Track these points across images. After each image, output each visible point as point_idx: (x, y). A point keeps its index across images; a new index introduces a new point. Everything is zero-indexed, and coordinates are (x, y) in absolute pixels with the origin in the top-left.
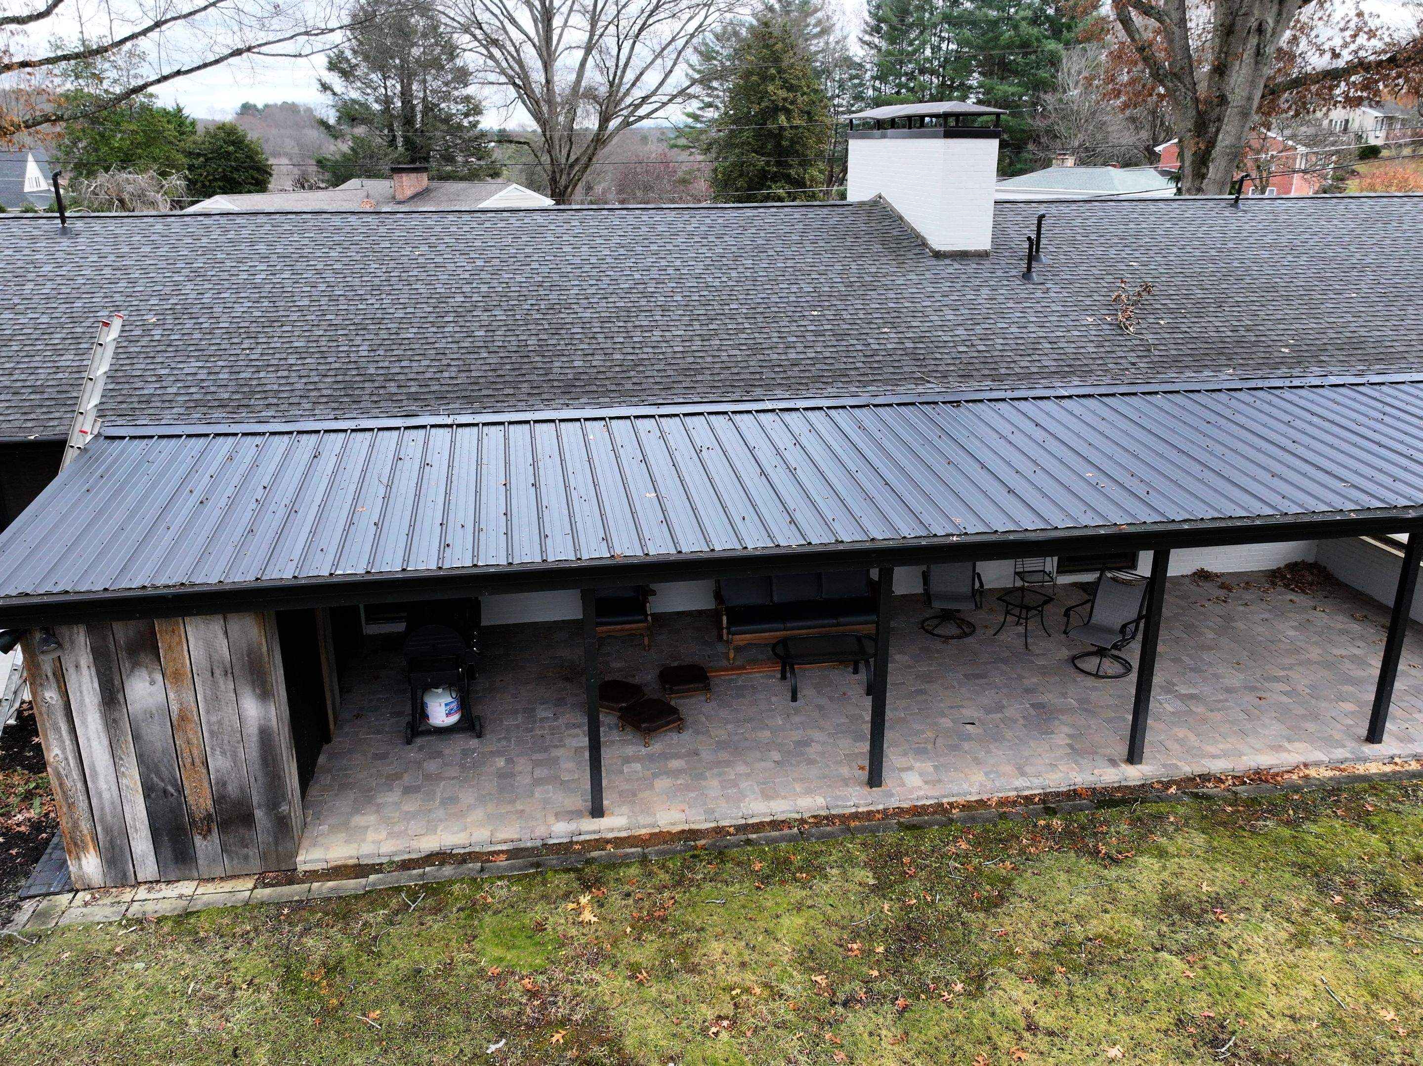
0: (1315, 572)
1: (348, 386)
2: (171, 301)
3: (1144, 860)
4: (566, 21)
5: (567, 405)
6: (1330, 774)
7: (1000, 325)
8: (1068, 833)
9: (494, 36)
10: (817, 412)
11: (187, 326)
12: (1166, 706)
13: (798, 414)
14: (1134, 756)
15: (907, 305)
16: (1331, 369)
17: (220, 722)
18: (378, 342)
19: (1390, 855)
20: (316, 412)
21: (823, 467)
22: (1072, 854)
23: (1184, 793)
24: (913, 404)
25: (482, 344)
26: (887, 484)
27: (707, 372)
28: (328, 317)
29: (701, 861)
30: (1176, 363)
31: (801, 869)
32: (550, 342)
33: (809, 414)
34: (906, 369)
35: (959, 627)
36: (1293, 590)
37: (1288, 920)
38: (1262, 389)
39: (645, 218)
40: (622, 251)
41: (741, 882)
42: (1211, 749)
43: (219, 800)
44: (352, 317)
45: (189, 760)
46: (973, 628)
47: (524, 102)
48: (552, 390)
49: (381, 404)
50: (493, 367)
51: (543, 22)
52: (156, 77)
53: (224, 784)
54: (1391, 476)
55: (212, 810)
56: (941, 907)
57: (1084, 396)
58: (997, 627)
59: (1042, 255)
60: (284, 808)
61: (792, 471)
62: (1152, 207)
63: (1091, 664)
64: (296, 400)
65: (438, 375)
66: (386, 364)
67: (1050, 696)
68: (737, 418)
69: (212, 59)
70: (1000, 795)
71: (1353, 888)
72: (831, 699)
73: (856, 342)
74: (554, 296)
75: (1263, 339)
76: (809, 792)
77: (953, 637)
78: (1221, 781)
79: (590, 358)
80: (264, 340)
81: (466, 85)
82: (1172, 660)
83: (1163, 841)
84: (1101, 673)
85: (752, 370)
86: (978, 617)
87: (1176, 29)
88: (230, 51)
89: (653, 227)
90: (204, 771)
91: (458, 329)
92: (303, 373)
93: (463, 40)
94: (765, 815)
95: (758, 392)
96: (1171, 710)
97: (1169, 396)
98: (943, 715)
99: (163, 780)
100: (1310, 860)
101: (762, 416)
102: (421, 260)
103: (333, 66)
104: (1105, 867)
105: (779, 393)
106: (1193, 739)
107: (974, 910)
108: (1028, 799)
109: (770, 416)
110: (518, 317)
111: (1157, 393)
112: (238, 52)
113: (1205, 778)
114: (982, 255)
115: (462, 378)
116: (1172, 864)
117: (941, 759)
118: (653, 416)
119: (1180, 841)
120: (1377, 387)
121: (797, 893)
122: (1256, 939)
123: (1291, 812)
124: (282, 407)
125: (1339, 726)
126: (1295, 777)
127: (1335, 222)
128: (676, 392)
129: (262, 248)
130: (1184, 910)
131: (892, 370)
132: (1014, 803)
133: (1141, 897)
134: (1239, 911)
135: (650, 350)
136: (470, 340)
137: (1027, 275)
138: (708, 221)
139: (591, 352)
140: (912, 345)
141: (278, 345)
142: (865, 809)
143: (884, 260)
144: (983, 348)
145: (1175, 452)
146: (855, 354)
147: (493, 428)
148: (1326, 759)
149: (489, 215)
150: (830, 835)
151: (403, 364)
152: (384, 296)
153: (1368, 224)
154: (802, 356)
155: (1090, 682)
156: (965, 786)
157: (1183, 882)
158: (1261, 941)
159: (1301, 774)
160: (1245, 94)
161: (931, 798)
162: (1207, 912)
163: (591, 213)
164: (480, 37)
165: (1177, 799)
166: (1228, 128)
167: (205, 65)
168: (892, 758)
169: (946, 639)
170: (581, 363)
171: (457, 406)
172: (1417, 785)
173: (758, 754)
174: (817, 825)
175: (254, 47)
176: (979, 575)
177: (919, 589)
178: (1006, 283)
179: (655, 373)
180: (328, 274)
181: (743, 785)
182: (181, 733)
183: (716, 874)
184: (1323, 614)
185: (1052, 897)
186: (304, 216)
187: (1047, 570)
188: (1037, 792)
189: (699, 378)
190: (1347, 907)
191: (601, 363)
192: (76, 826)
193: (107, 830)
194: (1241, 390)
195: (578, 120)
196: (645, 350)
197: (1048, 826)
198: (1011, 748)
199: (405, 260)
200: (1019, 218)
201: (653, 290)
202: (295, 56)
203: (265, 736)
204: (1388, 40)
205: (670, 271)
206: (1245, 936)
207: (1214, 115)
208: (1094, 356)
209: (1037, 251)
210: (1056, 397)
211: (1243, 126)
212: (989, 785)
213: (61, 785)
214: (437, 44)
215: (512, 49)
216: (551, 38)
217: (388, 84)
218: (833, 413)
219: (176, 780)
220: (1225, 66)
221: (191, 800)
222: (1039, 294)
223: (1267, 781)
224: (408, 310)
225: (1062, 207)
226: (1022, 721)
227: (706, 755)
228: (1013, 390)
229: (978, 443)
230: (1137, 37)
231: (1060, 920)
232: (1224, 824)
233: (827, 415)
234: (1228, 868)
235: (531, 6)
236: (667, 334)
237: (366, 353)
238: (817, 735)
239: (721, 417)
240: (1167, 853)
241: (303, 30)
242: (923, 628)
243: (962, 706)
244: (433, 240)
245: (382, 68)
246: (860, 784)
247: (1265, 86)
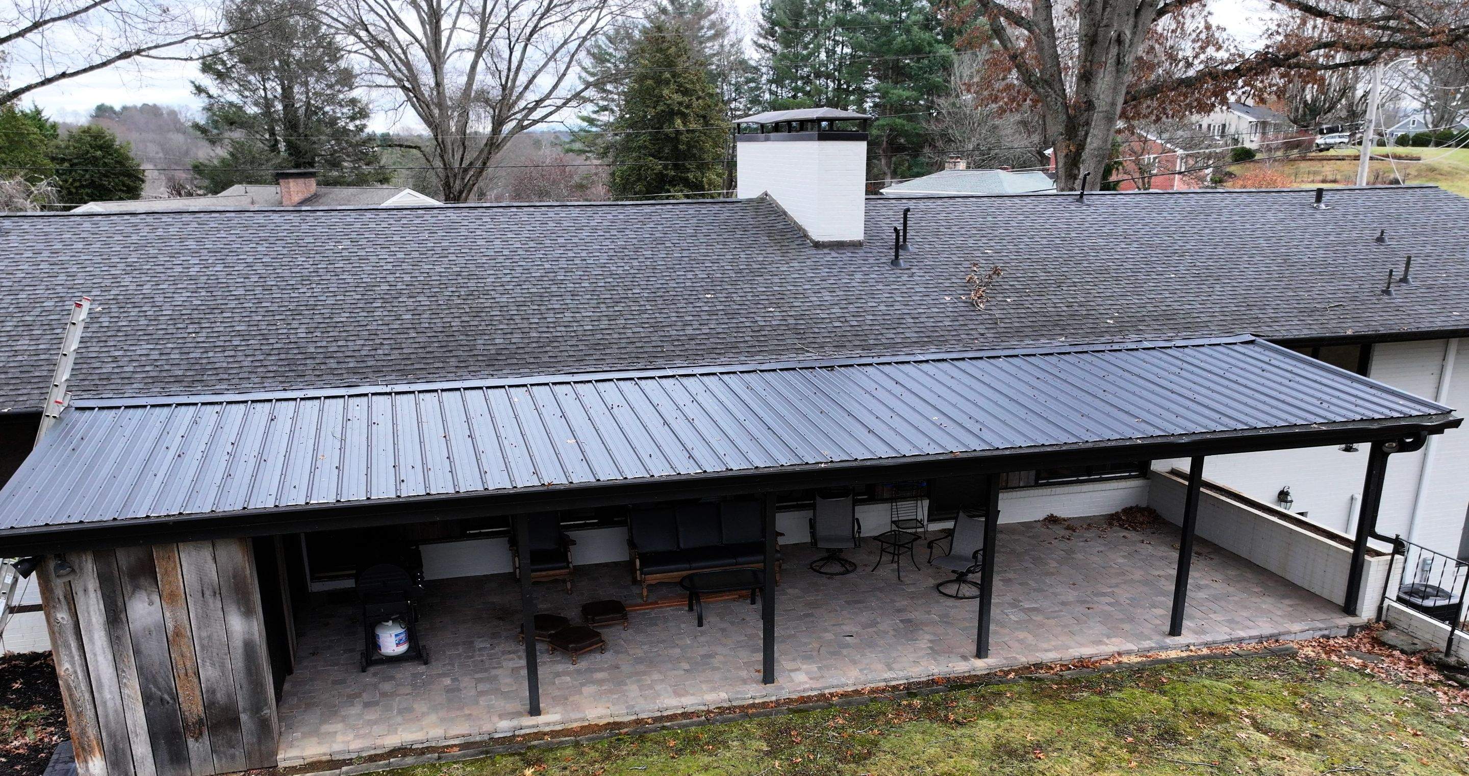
0: (1146, 513)
1: (291, 363)
2: (112, 293)
3: (985, 722)
4: (455, 23)
5: (492, 375)
6: (1139, 659)
7: (870, 304)
8: (926, 709)
9: (381, 38)
10: (712, 377)
11: (132, 314)
12: (1012, 617)
13: (695, 378)
14: (981, 651)
15: (789, 288)
16: (1146, 336)
17: (210, 637)
18: (314, 325)
19: (1174, 709)
20: (265, 385)
21: (716, 418)
22: (928, 721)
23: (1021, 677)
24: (794, 369)
25: (410, 326)
26: (769, 428)
27: (615, 346)
28: (264, 304)
29: (625, 743)
30: (1019, 333)
31: (708, 744)
32: (472, 323)
33: (705, 378)
34: (789, 341)
35: (843, 566)
36: (1126, 528)
37: (1090, 755)
38: (1086, 352)
39: (551, 214)
40: (532, 244)
41: (659, 755)
42: (1045, 646)
43: (209, 706)
44: (286, 304)
45: (183, 671)
46: (855, 566)
47: (413, 106)
48: (477, 363)
49: (324, 378)
50: (422, 344)
51: (430, 23)
52: (39, 80)
53: (214, 692)
54: (1175, 413)
55: (203, 715)
56: (821, 762)
57: (939, 360)
58: (874, 565)
59: (909, 245)
60: (266, 711)
61: (691, 422)
62: (1008, 202)
63: (952, 589)
64: (246, 375)
65: (373, 353)
66: (324, 344)
67: (917, 613)
68: (642, 383)
69: (99, 62)
70: (872, 686)
71: (1143, 731)
72: (732, 623)
73: (745, 320)
74: (472, 284)
75: (1093, 312)
76: (713, 689)
77: (837, 574)
78: (1051, 668)
79: (509, 336)
80: (207, 325)
81: (351, 89)
82: (1020, 584)
83: (1000, 709)
84: (960, 595)
85: (654, 344)
86: (859, 557)
87: (1044, 38)
88: (118, 54)
89: (559, 223)
90: (196, 680)
91: (385, 313)
92: (247, 353)
93: (345, 41)
94: (677, 707)
95: (660, 362)
96: (1016, 619)
97: (1010, 359)
98: (826, 630)
99: (159, 689)
100: (1112, 716)
101: (664, 381)
102: (345, 253)
103: (207, 68)
104: (953, 728)
105: (678, 362)
106: (1030, 639)
107: (849, 762)
108: (895, 688)
109: (671, 381)
110: (441, 302)
111: (999, 357)
112: (126, 55)
113: (1038, 666)
114: (855, 245)
115: (395, 355)
116: (1005, 724)
117: (824, 662)
118: (569, 383)
119: (1013, 708)
120: (1181, 350)
121: (706, 759)
122: (1064, 768)
123: (1103, 686)
124: (234, 382)
125: (1150, 626)
126: (1110, 663)
127: (1165, 214)
128: (587, 363)
129: (192, 244)
130: (1012, 753)
131: (776, 342)
132: (884, 691)
133: (979, 746)
134: (1054, 751)
135: (563, 329)
136: (399, 322)
137: (895, 262)
138: (610, 217)
139: (509, 331)
140: (794, 322)
141: (221, 329)
142: (761, 701)
143: (770, 250)
144: (855, 323)
145: (1007, 400)
146: (744, 330)
147: (428, 395)
148: (1135, 648)
149: (405, 212)
150: (730, 720)
151: (340, 343)
152: (314, 286)
153: (1192, 216)
154: (698, 332)
155: (950, 602)
156: (843, 680)
157: (1012, 735)
158: (1068, 770)
159: (1116, 661)
160: (1109, 100)
161: (815, 689)
162: (1028, 753)
163: (501, 210)
164: (366, 39)
165: (1014, 681)
166: (1096, 132)
167: (92, 68)
168: (783, 663)
169: (832, 575)
170: (501, 341)
171: (393, 377)
172: (1204, 664)
173: (670, 666)
174: (720, 713)
175: (144, 50)
176: (858, 520)
177: (807, 539)
178: (876, 268)
179: (568, 348)
180: (259, 268)
181: (658, 687)
182: (175, 647)
183: (638, 750)
184: (1149, 546)
185: (910, 750)
186: (228, 215)
187: (919, 519)
188: (901, 682)
189: (608, 351)
190: (1136, 744)
191: (520, 340)
192: (83, 732)
193: (111, 735)
194: (1069, 353)
195: (470, 123)
196: (559, 329)
197: (910, 705)
198: (882, 652)
199: (330, 253)
200: (891, 213)
201: (562, 278)
202: (186, 60)
203: (249, 647)
204: (1233, 51)
205: (577, 261)
206: (1056, 766)
207: (1082, 119)
208: (950, 328)
209: (905, 240)
210: (915, 362)
211: (1108, 130)
212: (863, 678)
213: (71, 695)
214: (319, 45)
215: (399, 51)
216: (440, 41)
217: (267, 86)
218: (725, 377)
219: (171, 689)
220: (1091, 75)
221: (184, 707)
222: (905, 278)
223: (1088, 667)
224: (338, 298)
225: (929, 203)
226: (892, 633)
227: (626, 668)
228: (879, 356)
229: (846, 397)
230: (1009, 45)
231: (915, 765)
232: (1050, 697)
233: (720, 379)
234: (1048, 724)
235: (417, 7)
236: (577, 315)
237: (304, 335)
238: (719, 649)
239: (629, 382)
240: (1002, 717)
241: (193, 34)
242: (811, 568)
243: (843, 624)
244: (354, 235)
245: (263, 71)
246: (757, 682)
247: (1128, 93)
